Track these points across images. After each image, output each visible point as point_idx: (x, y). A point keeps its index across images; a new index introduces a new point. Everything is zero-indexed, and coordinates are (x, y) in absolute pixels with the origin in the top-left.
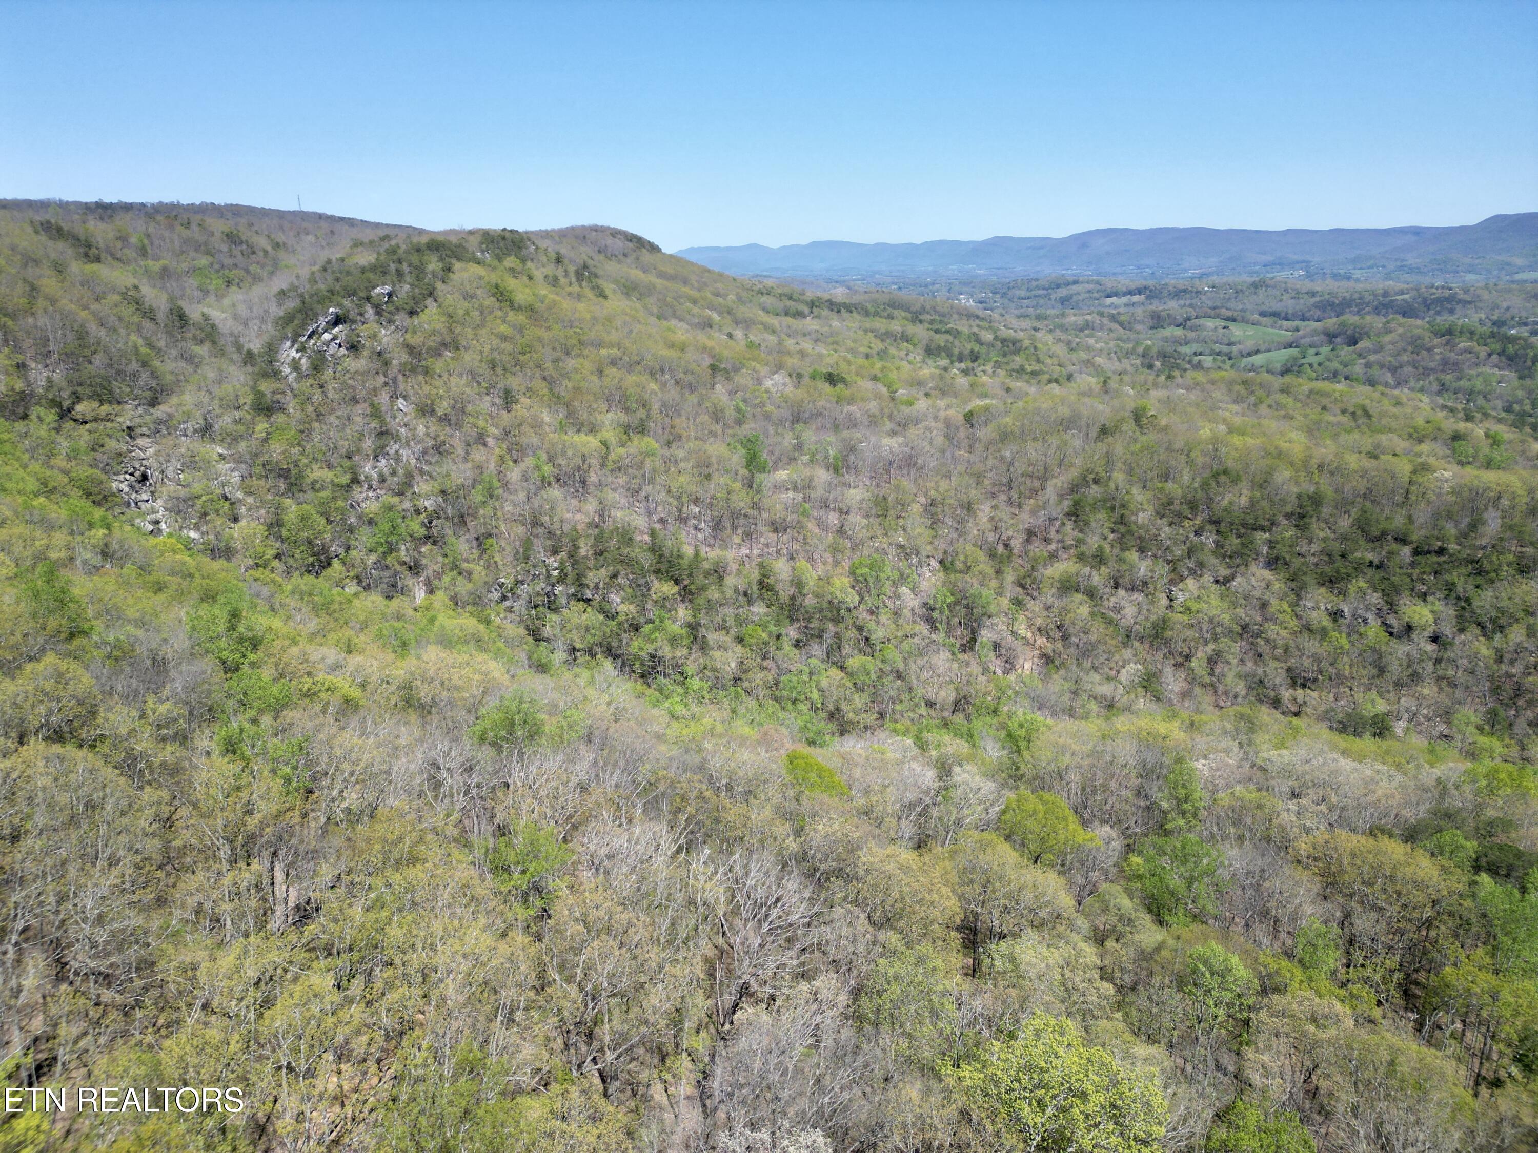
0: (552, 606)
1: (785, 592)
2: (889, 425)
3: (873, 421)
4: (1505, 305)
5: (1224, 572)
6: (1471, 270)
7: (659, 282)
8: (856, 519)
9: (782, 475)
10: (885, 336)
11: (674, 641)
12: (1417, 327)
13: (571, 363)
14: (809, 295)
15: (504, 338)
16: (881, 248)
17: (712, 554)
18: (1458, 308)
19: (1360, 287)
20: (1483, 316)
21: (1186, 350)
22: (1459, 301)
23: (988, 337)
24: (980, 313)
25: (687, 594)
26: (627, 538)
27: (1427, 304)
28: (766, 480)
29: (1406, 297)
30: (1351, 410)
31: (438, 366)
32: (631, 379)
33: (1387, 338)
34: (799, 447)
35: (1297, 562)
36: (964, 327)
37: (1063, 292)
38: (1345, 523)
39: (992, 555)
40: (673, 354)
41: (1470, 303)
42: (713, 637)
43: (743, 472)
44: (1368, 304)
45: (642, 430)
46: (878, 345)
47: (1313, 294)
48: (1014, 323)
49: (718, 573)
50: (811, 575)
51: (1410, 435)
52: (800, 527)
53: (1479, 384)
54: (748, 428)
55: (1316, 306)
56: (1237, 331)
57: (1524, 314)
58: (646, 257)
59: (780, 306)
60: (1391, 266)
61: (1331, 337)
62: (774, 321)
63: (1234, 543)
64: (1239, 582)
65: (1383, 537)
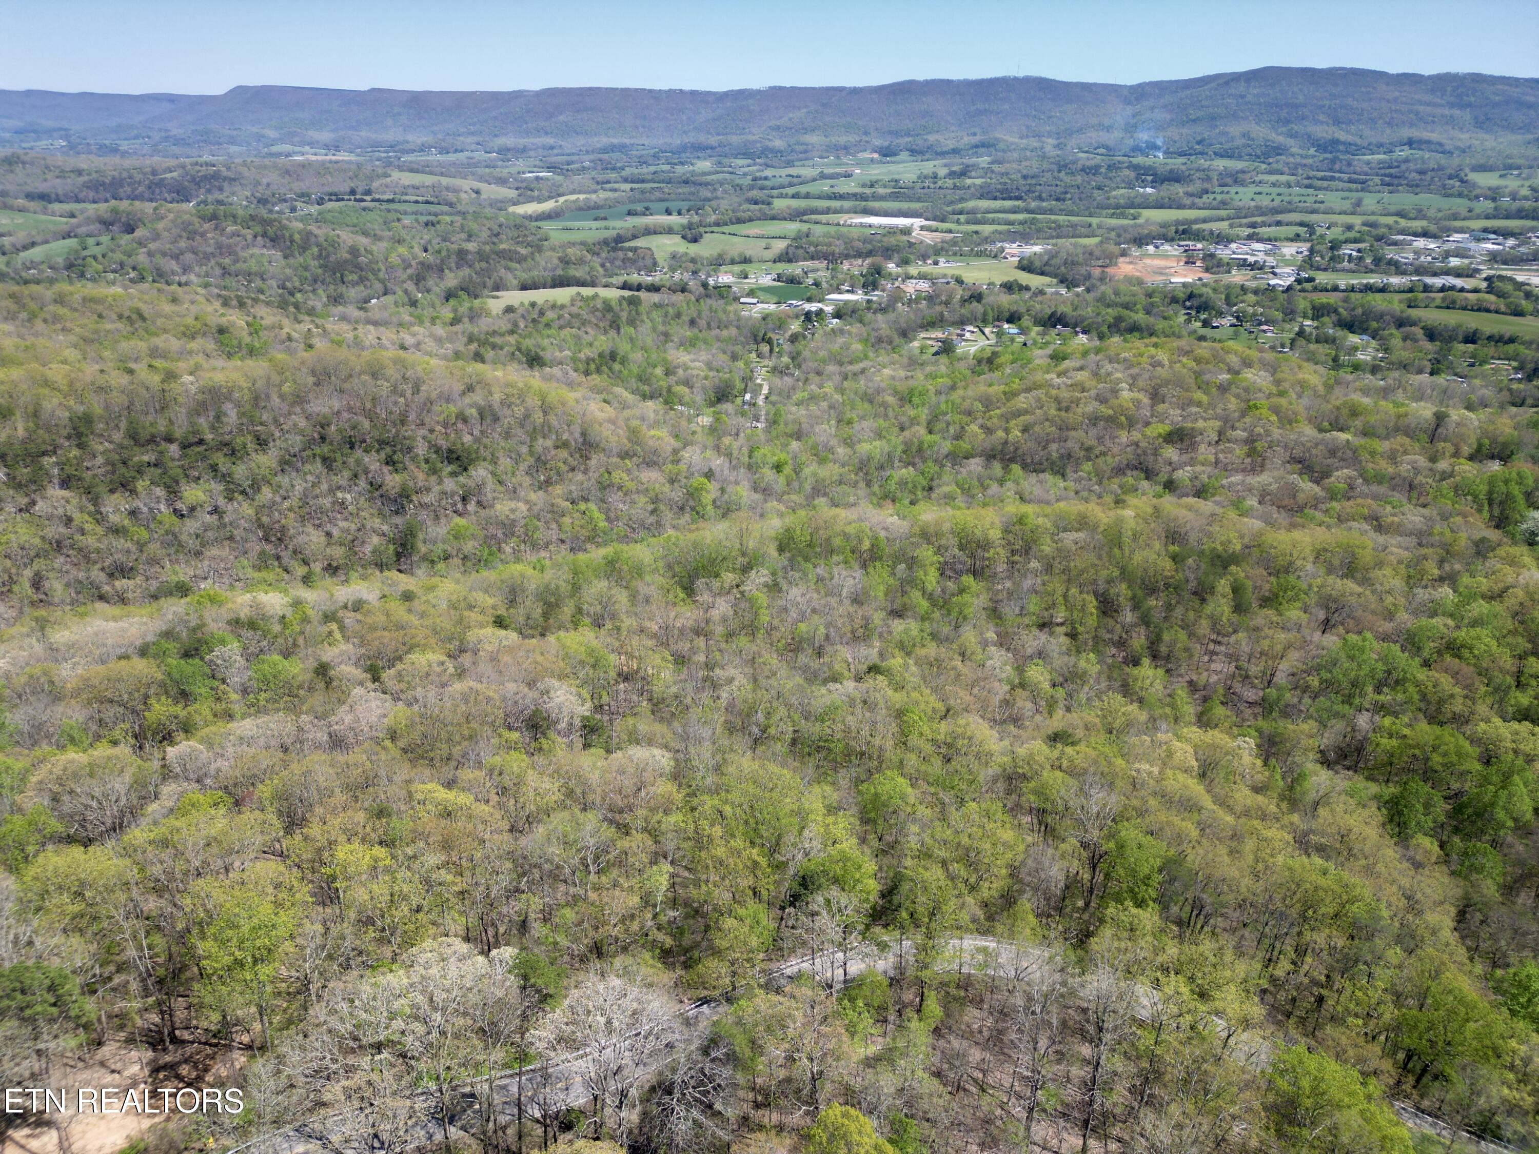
4: (265, 181)
5: (23, 501)
6: (232, 141)
12: (186, 212)
18: (226, 185)
19: (127, 163)
20: (249, 194)
22: (225, 179)
27: (197, 182)
29: (175, 174)
30: (127, 314)
33: (160, 225)
35: (88, 475)
38: (117, 436)
41: (234, 180)
44: (140, 183)
47: (80, 173)
51: (184, 334)
53: (253, 266)
55: (88, 186)
57: (283, 191)
60: (156, 136)
61: (107, 224)
63: (24, 472)
64: (41, 506)
65: (152, 440)
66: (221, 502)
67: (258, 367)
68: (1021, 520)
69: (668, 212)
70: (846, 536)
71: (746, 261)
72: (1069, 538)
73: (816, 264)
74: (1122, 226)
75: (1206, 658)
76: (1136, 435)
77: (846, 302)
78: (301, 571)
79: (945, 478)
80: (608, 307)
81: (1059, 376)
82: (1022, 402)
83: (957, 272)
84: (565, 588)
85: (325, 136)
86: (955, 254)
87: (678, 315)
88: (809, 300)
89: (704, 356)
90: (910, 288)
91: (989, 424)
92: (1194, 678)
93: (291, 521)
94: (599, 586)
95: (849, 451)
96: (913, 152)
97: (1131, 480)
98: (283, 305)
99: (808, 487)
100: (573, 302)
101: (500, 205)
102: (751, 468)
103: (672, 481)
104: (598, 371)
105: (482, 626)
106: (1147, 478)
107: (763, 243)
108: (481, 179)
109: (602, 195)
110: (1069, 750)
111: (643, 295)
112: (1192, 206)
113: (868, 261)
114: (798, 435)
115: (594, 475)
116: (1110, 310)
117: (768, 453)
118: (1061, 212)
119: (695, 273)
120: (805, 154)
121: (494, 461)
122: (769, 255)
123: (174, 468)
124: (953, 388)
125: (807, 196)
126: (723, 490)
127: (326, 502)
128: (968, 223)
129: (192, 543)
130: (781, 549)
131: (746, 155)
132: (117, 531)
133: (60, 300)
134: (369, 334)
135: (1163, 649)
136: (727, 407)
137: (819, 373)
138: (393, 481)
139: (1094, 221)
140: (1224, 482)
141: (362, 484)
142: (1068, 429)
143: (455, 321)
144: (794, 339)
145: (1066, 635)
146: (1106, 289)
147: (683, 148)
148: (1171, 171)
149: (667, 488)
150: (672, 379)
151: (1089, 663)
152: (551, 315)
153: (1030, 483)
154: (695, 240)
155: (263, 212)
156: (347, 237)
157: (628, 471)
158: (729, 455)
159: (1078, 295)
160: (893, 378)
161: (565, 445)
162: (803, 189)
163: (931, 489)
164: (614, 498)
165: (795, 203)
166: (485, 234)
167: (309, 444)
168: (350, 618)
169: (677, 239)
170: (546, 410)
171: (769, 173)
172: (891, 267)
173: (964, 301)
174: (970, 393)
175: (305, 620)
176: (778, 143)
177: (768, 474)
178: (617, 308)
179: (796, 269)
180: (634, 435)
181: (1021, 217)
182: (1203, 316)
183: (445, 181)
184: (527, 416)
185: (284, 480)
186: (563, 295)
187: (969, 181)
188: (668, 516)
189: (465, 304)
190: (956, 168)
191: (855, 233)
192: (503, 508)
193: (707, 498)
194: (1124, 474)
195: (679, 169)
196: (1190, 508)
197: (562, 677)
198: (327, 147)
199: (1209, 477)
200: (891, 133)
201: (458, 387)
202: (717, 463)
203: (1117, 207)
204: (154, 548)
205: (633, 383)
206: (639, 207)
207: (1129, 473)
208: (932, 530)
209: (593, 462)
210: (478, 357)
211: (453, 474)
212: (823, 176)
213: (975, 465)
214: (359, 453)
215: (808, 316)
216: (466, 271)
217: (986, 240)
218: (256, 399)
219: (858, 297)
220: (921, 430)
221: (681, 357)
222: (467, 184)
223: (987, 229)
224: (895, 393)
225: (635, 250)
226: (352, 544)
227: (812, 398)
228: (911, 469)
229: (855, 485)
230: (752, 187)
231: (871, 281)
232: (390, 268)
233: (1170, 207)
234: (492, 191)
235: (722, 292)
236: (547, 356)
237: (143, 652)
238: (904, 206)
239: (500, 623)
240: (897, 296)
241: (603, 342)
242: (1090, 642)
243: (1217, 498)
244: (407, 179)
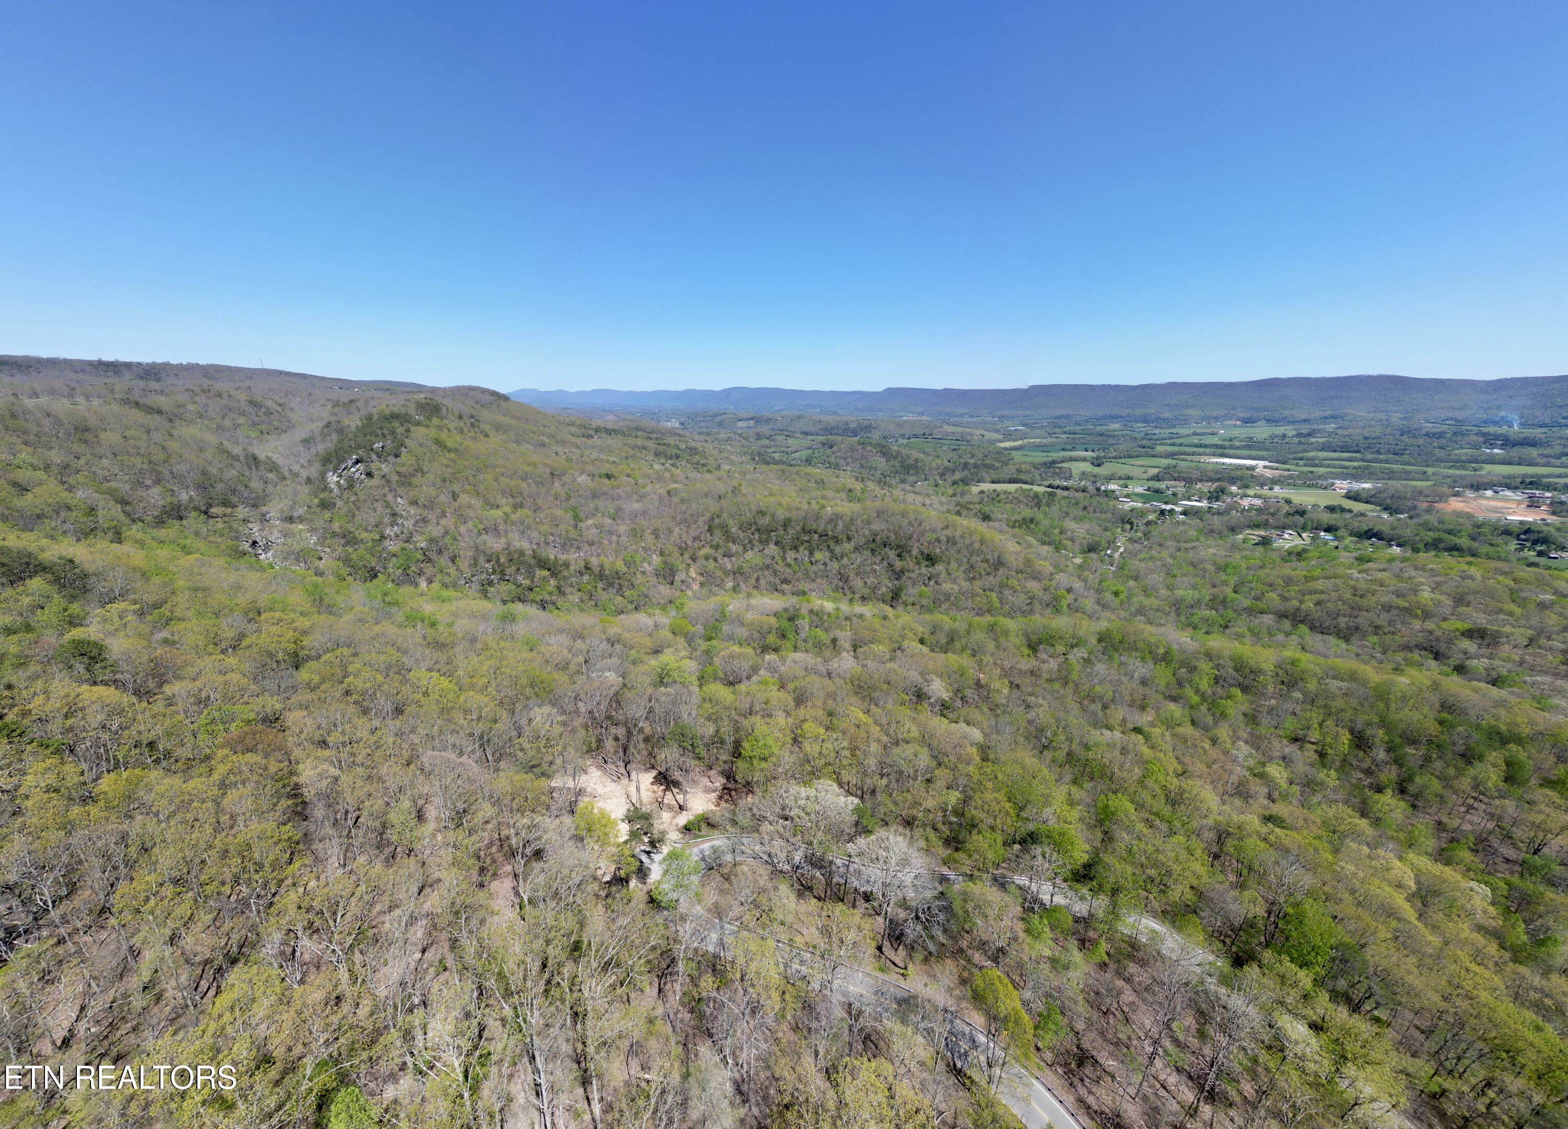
0: (491, 583)
1: (596, 570)
2: (635, 497)
3: (629, 496)
4: (888, 428)
5: (761, 547)
6: (881, 411)
7: (514, 422)
8: (624, 539)
9: (590, 522)
10: (635, 447)
11: (550, 593)
12: (854, 441)
13: (481, 477)
14: (594, 425)
15: (447, 466)
16: (631, 393)
17: (563, 557)
18: (872, 430)
19: (838, 418)
20: (880, 434)
21: (769, 450)
22: (873, 427)
23: (683, 446)
24: (680, 432)
25: (554, 574)
26: (522, 553)
27: (862, 428)
28: (582, 525)
29: (854, 425)
30: (819, 480)
31: (415, 481)
32: (513, 483)
33: (843, 446)
34: (596, 509)
35: (784, 542)
36: (671, 440)
37: (720, 418)
38: (798, 528)
39: (680, 548)
40: (530, 469)
41: (877, 428)
42: (568, 590)
43: (572, 522)
44: (840, 428)
45: (521, 506)
46: (631, 452)
47: (821, 423)
48: (698, 437)
49: (567, 565)
50: (607, 562)
51: (836, 490)
52: (600, 543)
53: (873, 464)
54: (572, 502)
55: (822, 428)
56: (791, 441)
58: (503, 404)
59: (579, 432)
61: (824, 444)
62: (578, 441)
63: (764, 537)
64: (766, 551)
65: (809, 532)
66: (828, 561)
67: (856, 507)
68: (1293, 663)
69: (1086, 450)
70: (1149, 644)
71: (1129, 478)
72: (1334, 684)
73: (1177, 483)
74: (1456, 476)
75: (1463, 809)
76: (1430, 625)
77: (1192, 507)
78: (850, 596)
79: (1239, 623)
80: (1036, 495)
81: (1359, 572)
82: (1319, 584)
83: (1287, 496)
84: (963, 632)
85: (919, 409)
86: (1289, 484)
87: (1077, 504)
88: (1166, 503)
89: (1087, 526)
90: (1246, 503)
91: (1286, 595)
92: (1445, 819)
93: (852, 575)
94: (979, 636)
95: (1169, 593)
96: (1269, 421)
97: (1417, 657)
98: (879, 482)
99: (1133, 609)
100: (1016, 491)
101: (992, 442)
102: (1099, 591)
103: (1046, 590)
104: (1020, 527)
105: (912, 640)
106: (1436, 659)
107: (1143, 469)
108: (987, 430)
109: (1050, 440)
110: (1278, 830)
111: (1058, 491)
112: (1547, 465)
113: (1216, 484)
114: (1136, 579)
115: (998, 579)
116: (1430, 533)
117: (1114, 585)
118: (1397, 462)
119: (1094, 482)
120: (1186, 421)
121: (949, 563)
122: (1146, 476)
123: (814, 544)
124: (1262, 567)
125: (1181, 445)
126: (1076, 600)
127: (868, 568)
128: (1305, 465)
129: (813, 576)
130: (1100, 641)
131: (1144, 421)
132: (789, 565)
133: (797, 473)
134: (910, 497)
135: (1412, 789)
136: (1093, 555)
137: (1160, 545)
138: (898, 564)
139: (1430, 470)
140: (1528, 679)
141: (885, 563)
142: (1360, 609)
143: (954, 495)
144: (1148, 524)
145: (1316, 751)
146: (1432, 519)
147: (1104, 417)
148: (1525, 438)
149: (1041, 593)
150: (1063, 536)
151: (1329, 777)
152: (1002, 496)
153: (1314, 640)
154: (1099, 465)
155: (884, 443)
156: (915, 454)
157: (1019, 581)
158: (1086, 581)
159: (1399, 520)
160: (1215, 555)
161: (987, 561)
162: (1178, 441)
163: (1226, 627)
164: (1007, 592)
165: (1170, 449)
166: (981, 456)
167: (867, 542)
168: (855, 620)
169: (1088, 464)
170: (982, 542)
171: (1157, 431)
172: (1234, 489)
173: (1288, 514)
174: (1275, 572)
175: (837, 617)
176: (1168, 415)
177: (1108, 596)
178: (1041, 496)
179: (1162, 485)
180: (1028, 563)
181: (1355, 464)
182: (1538, 548)
183: (968, 430)
184: (971, 544)
185: (853, 556)
186: (1012, 487)
187: (1313, 440)
188: (1037, 607)
189: (961, 487)
190: (1305, 431)
191: (1210, 467)
192: (947, 586)
193: (1064, 603)
194: (1411, 651)
195: (1099, 428)
196: (1476, 691)
197: (940, 676)
198: (919, 414)
199: (1509, 671)
200: (1253, 409)
201: (940, 526)
202: (1078, 585)
203: (1458, 461)
204: (799, 575)
205: (1040, 535)
206: (1069, 447)
207: (1417, 651)
208: (1214, 653)
209: (1001, 572)
210: (958, 513)
211: (927, 566)
212: (1195, 434)
213: (1268, 619)
214: (887, 549)
215: (1163, 512)
216: (966, 472)
217: (1319, 477)
218: (852, 520)
219: (1204, 504)
220: (1229, 591)
221: (1073, 525)
222: (978, 432)
223: (1321, 470)
224: (1215, 563)
225: (1060, 468)
226: (874, 589)
227: (1151, 558)
228: (1214, 612)
229: (1168, 614)
230: (1143, 439)
231: (1214, 496)
232: (930, 469)
233: (1519, 464)
234: (989, 436)
235: (1108, 494)
236: (993, 516)
237: (775, 615)
238: (1254, 453)
239: (922, 642)
240: (1234, 506)
241: (1027, 513)
242: (1338, 764)
243: (1515, 689)
244: (950, 429)
